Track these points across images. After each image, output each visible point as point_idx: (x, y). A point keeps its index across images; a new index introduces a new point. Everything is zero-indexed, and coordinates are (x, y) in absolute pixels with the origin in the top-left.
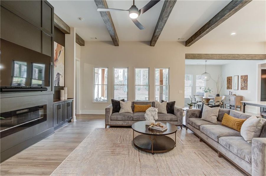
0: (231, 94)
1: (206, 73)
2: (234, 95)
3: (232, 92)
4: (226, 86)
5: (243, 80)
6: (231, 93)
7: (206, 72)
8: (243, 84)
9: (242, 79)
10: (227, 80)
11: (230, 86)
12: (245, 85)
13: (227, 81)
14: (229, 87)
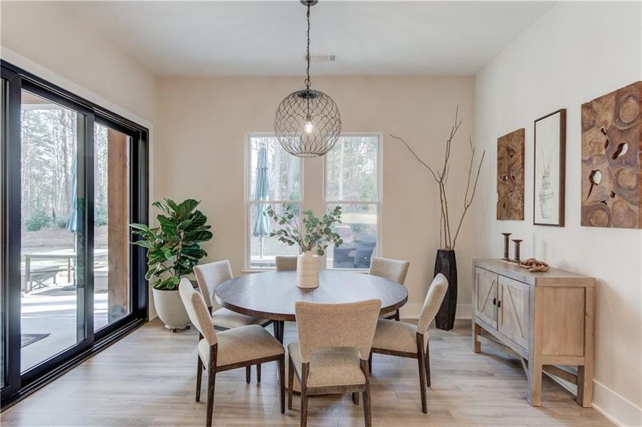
0: (512, 256)
1: (306, 95)
2: (529, 264)
3: (518, 242)
4: (494, 198)
5: (603, 139)
6: (512, 245)
7: (314, 87)
8: (597, 178)
9: (594, 133)
10: (500, 159)
11: (513, 199)
12: (616, 180)
13: (499, 166)
14: (510, 207)
